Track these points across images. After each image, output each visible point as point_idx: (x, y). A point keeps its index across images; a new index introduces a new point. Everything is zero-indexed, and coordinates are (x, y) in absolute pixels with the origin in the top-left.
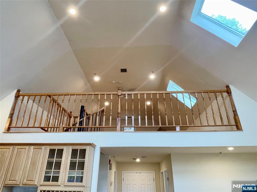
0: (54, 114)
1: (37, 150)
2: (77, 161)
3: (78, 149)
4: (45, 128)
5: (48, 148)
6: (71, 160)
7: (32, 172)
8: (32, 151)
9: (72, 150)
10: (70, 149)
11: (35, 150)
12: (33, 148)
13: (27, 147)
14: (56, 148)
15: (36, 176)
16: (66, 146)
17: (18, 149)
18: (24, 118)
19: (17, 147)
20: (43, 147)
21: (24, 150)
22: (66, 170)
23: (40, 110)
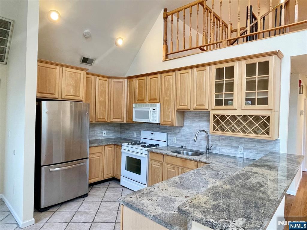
0: (205, 28)
1: (201, 72)
2: (257, 78)
3: (256, 63)
4: (204, 46)
5: (214, 68)
6: (247, 79)
7: (200, 96)
8: (195, 74)
9: (247, 65)
10: (244, 64)
11: (198, 72)
12: (196, 70)
13: (190, 71)
14: (224, 66)
15: (205, 100)
16: (237, 62)
17: (180, 74)
18: (178, 40)
19: (179, 72)
20: (208, 68)
21: (187, 74)
22: (241, 91)
23: (187, 27)
